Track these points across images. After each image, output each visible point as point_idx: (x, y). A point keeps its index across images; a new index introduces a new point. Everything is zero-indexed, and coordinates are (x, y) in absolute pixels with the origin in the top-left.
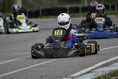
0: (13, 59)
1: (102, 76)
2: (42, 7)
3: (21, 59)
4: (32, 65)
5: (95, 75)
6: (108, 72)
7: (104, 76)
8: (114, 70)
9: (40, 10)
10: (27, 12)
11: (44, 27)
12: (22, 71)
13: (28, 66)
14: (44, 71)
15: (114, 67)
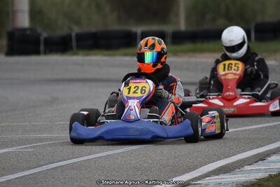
0: (7, 147)
2: (76, 30)
3: (26, 148)
4: (50, 163)
6: (229, 186)
8: (244, 182)
9: (73, 35)
10: (42, 38)
11: (81, 76)
12: (28, 175)
13: (42, 166)
14: (80, 178)
15: (244, 175)
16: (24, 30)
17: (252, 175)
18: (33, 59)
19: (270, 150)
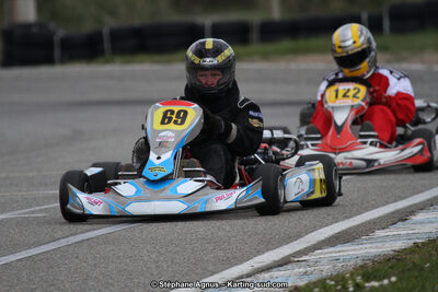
0: (4, 211)
1: (331, 278)
2: (110, 23)
3: (33, 212)
4: (72, 235)
5: (305, 273)
6: (351, 263)
7: (337, 276)
8: (375, 256)
9: (106, 31)
10: (57, 39)
11: (117, 96)
12: (36, 255)
13: (58, 239)
14: (119, 257)
15: (374, 245)
16: (28, 26)
17: (387, 245)
18: (44, 71)
19: (415, 205)
